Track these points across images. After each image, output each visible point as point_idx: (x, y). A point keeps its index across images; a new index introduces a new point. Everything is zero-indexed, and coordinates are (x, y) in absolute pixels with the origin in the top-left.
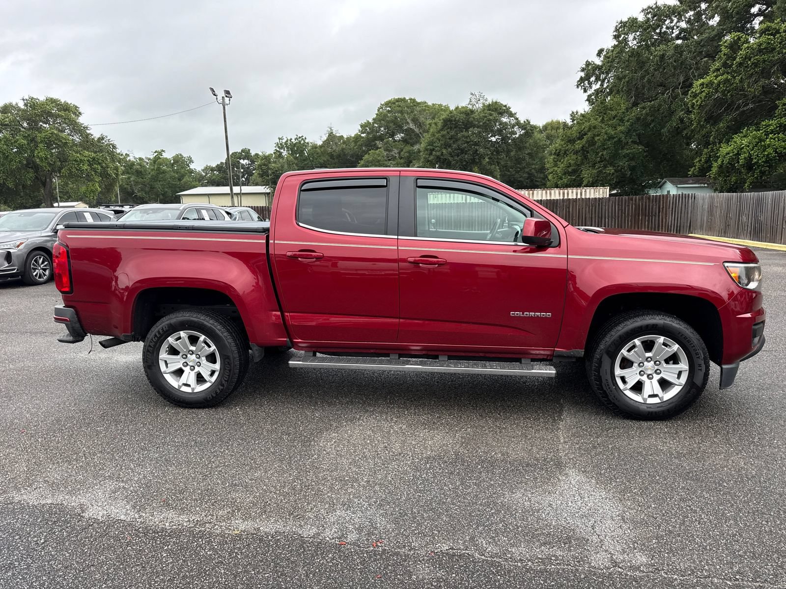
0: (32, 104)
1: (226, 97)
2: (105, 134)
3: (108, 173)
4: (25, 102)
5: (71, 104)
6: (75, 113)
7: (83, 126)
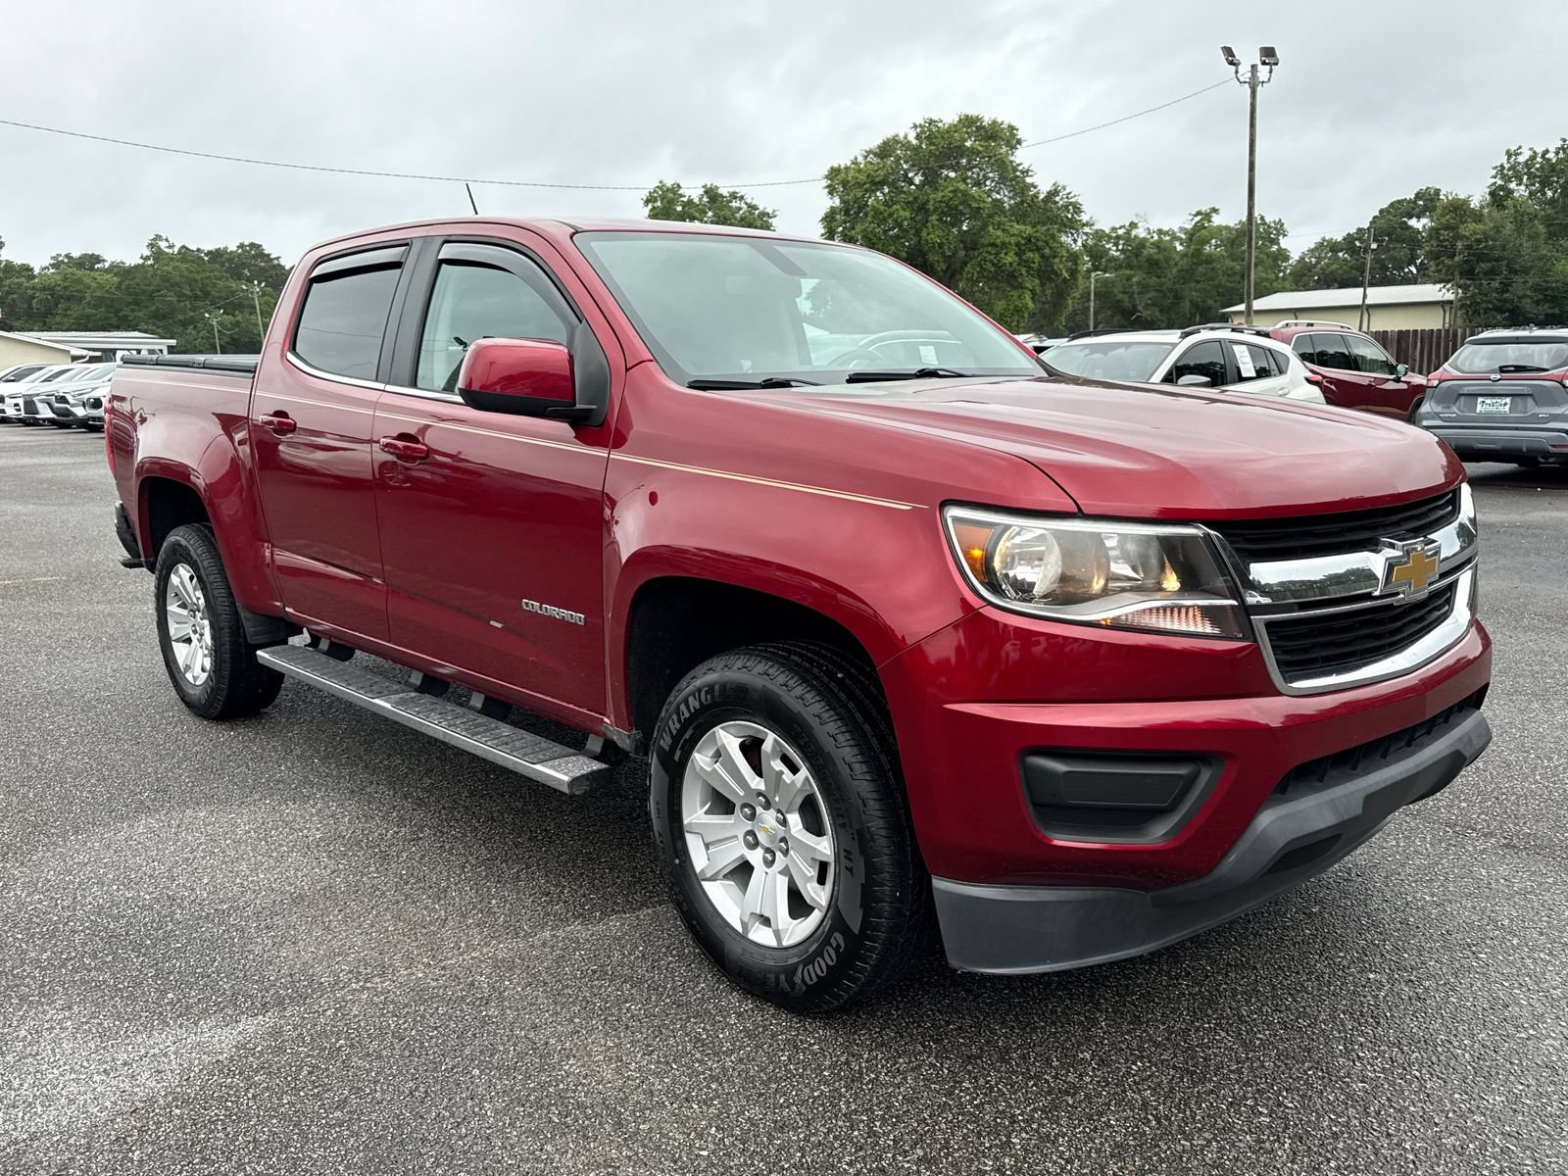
0: (930, 132)
1: (1264, 63)
2: (1061, 183)
3: (1053, 270)
4: (919, 130)
5: (1002, 123)
6: (1008, 144)
7: (1020, 168)
